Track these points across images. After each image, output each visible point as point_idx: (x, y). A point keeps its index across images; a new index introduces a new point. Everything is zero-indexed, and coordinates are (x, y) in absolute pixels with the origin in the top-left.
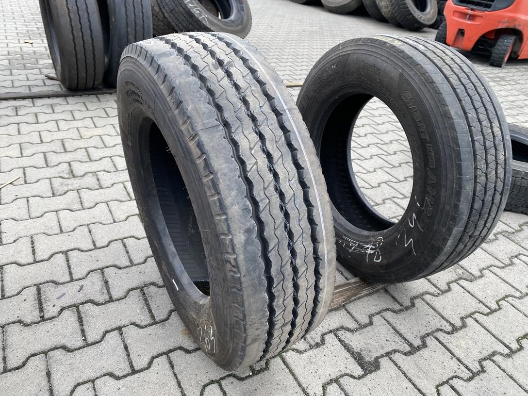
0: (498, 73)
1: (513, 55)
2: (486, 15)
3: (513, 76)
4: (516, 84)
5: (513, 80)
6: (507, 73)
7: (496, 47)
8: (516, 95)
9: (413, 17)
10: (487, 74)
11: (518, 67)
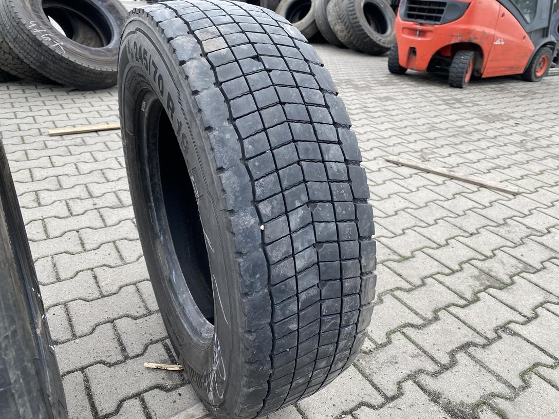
0: (456, 95)
1: (476, 74)
2: (436, 29)
3: (474, 97)
4: (473, 106)
5: (471, 102)
6: (468, 94)
7: (453, 65)
8: (469, 119)
9: (371, 40)
10: (442, 96)
11: (482, 87)
